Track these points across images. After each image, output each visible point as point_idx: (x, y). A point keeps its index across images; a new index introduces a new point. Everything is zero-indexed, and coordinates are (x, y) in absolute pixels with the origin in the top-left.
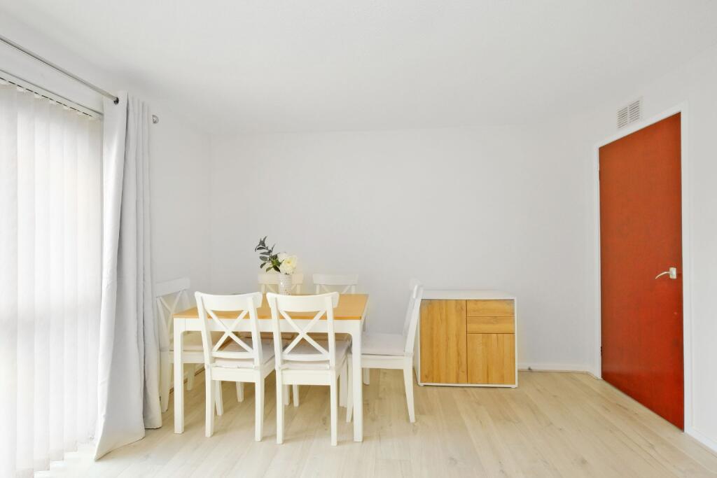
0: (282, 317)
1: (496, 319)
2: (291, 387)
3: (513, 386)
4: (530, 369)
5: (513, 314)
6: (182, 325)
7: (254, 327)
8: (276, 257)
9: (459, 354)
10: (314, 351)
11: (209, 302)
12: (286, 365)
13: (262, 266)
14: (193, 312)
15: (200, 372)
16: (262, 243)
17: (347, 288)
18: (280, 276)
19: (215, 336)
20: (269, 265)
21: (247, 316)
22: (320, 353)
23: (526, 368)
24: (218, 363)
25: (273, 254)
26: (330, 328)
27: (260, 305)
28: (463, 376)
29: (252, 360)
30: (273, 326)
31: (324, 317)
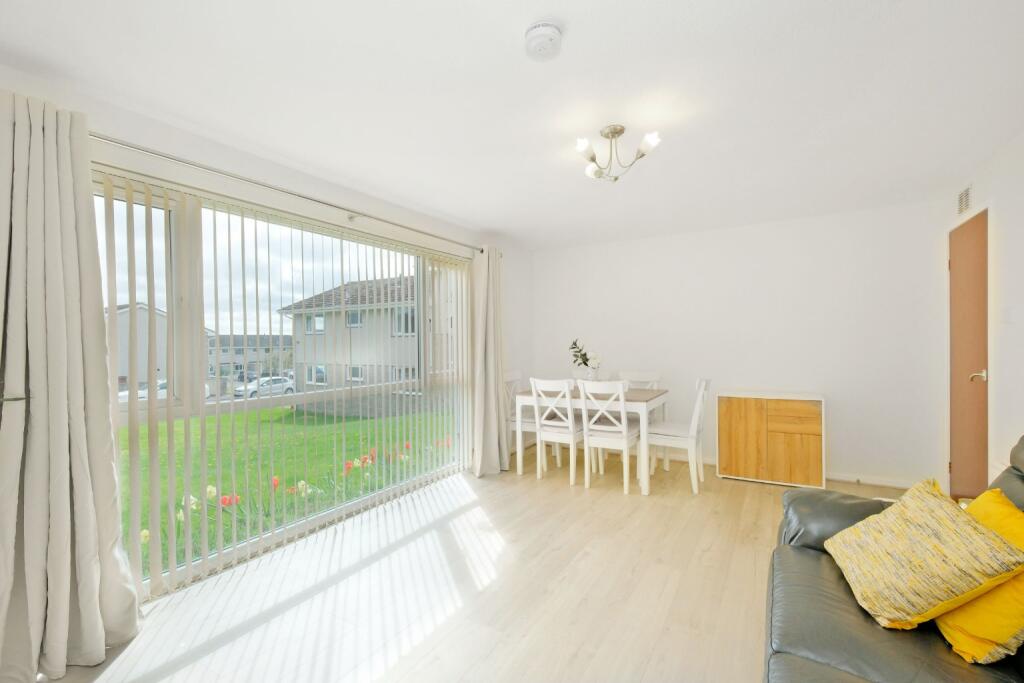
0: (588, 398)
1: (801, 419)
2: (596, 449)
4: (858, 481)
5: (820, 415)
6: (521, 401)
7: (568, 404)
8: (585, 355)
10: (612, 424)
11: (539, 385)
12: (591, 433)
13: (575, 362)
14: (529, 393)
15: (533, 435)
16: (575, 344)
17: (650, 384)
18: (589, 369)
19: (543, 410)
20: (580, 361)
21: (564, 396)
22: (615, 425)
23: (854, 480)
24: (545, 428)
25: (583, 352)
26: (622, 407)
27: (572, 388)
28: (763, 472)
29: (567, 428)
30: (582, 405)
31: (617, 399)
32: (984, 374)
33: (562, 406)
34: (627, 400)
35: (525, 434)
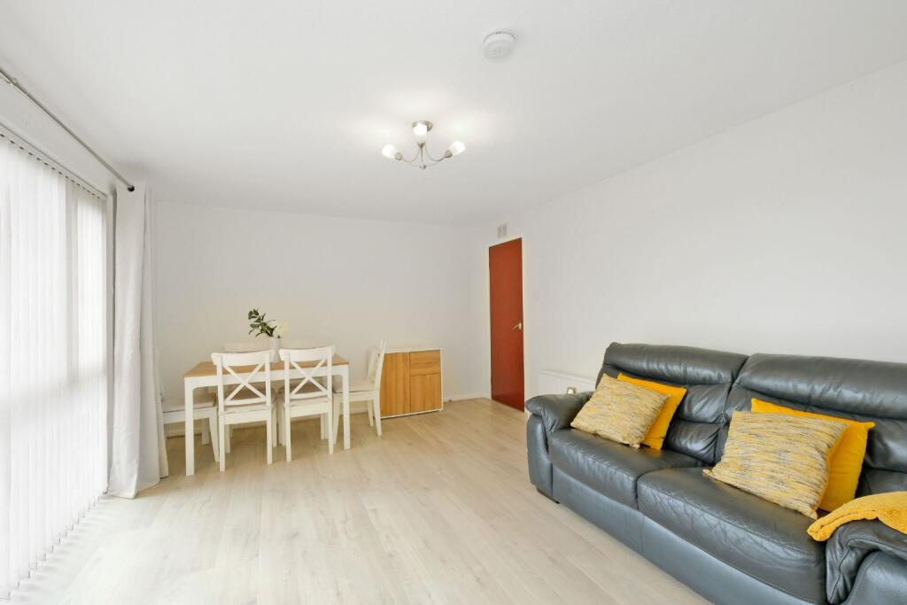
1: (429, 364)
3: (440, 410)
4: (450, 400)
5: (440, 359)
7: (267, 378)
8: (266, 324)
9: (405, 393)
13: (250, 332)
22: (320, 390)
24: (231, 410)
25: (264, 321)
26: (329, 372)
28: (408, 407)
29: (262, 404)
30: (285, 376)
31: (325, 365)
32: (520, 325)
33: (260, 379)
34: (334, 365)
35: (197, 423)
